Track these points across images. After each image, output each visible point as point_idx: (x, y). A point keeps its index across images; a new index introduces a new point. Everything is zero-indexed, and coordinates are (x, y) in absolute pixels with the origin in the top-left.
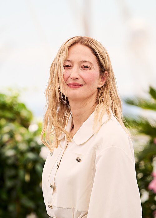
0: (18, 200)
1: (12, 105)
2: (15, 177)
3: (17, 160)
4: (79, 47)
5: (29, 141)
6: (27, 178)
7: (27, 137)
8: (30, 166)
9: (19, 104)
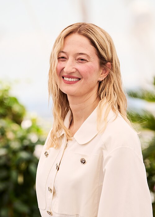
0: (10, 204)
1: (2, 99)
2: (7, 179)
3: (9, 159)
4: (76, 37)
5: (22, 139)
6: (20, 179)
7: (20, 134)
8: (23, 166)
9: (10, 98)
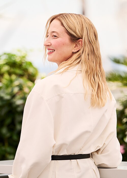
1: (21, 63)
9: (26, 63)
